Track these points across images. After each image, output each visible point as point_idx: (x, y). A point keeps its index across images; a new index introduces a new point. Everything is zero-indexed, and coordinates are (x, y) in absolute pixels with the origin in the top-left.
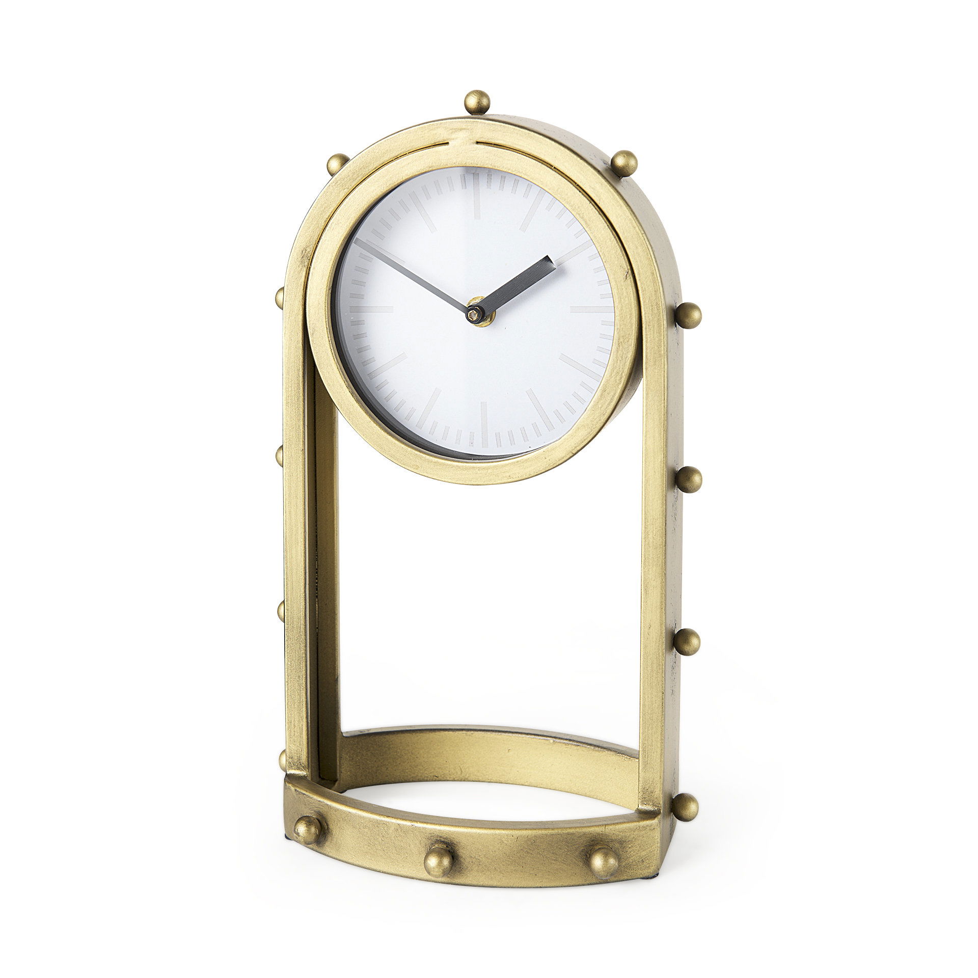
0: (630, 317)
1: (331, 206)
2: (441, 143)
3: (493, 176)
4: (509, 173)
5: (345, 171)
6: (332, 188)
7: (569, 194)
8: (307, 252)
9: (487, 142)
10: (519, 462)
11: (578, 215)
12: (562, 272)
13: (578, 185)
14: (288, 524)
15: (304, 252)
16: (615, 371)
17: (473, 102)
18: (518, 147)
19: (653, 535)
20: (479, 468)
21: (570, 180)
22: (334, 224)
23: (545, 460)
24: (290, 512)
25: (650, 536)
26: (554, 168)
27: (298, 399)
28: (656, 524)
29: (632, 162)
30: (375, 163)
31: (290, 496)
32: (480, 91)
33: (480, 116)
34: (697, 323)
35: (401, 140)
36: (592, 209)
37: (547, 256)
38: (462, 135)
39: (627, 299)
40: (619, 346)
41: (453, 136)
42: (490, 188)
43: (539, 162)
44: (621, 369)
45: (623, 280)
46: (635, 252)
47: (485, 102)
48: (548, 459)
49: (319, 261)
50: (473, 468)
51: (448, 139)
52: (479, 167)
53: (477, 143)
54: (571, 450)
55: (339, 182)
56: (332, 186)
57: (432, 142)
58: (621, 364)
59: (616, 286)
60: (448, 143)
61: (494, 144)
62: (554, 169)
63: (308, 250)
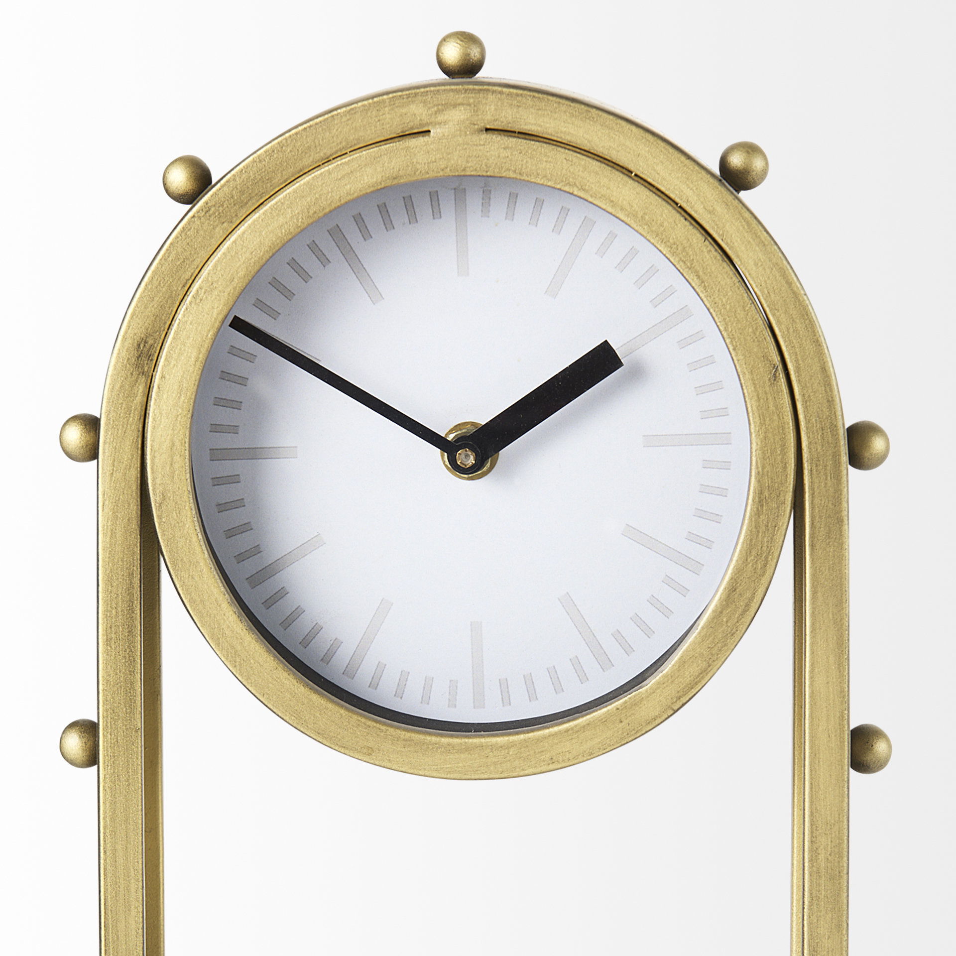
0: (781, 451)
1: (195, 256)
2: (416, 131)
3: (493, 193)
4: (549, 186)
5: (225, 189)
6: (198, 222)
7: (666, 224)
8: (147, 346)
9: (506, 128)
10: (570, 732)
11: (681, 263)
12: (638, 373)
13: (680, 207)
14: (109, 875)
15: (142, 346)
16: (754, 553)
17: (453, 54)
18: (566, 138)
19: (825, 853)
20: (492, 747)
21: (666, 198)
22: (203, 290)
23: (621, 725)
24: (114, 851)
25: (822, 857)
26: (636, 175)
27: (129, 632)
28: (831, 834)
29: (757, 164)
30: (284, 173)
31: (113, 819)
32: (461, 32)
33: (468, 80)
34: (880, 459)
35: (336, 127)
36: (710, 251)
37: (606, 341)
38: (457, 116)
39: (775, 417)
40: (762, 506)
41: (440, 118)
42: (489, 217)
43: (608, 165)
44: (764, 548)
45: (768, 383)
46: (791, 330)
47: (475, 53)
48: (625, 722)
49: (173, 362)
50: (481, 746)
51: (428, 124)
52: (491, 176)
53: (487, 130)
54: (669, 704)
55: (213, 209)
56: (200, 218)
57: (399, 131)
58: (765, 540)
59: (755, 394)
60: (429, 131)
61: (519, 133)
62: (636, 178)
63: (150, 342)
